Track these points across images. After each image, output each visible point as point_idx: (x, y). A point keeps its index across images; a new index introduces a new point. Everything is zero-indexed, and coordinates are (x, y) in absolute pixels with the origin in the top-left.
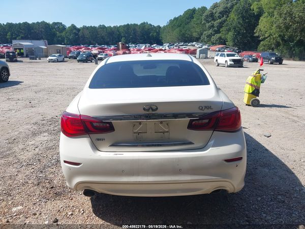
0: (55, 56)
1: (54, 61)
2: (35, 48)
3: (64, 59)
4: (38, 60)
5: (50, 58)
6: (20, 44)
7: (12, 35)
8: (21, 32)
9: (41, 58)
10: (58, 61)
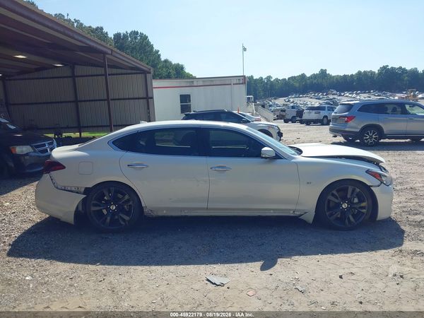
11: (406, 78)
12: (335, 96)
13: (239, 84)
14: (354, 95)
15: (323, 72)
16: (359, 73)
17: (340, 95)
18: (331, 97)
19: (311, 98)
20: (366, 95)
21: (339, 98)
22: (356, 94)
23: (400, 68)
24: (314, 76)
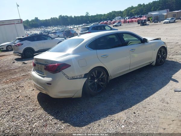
0: (168, 19)
1: (167, 23)
2: (159, 16)
3: (175, 20)
4: (159, 23)
5: (165, 21)
6: (151, 14)
7: (154, 8)
8: (160, 5)
9: (161, 22)
10: (170, 22)
11: (69, 20)
12: (45, 29)
13: (20, 23)
14: (52, 28)
15: (36, 19)
16: (52, 18)
17: (46, 28)
18: (43, 29)
19: (34, 30)
20: (56, 27)
21: (46, 29)
22: (53, 27)
23: (66, 16)
24: (33, 21)
